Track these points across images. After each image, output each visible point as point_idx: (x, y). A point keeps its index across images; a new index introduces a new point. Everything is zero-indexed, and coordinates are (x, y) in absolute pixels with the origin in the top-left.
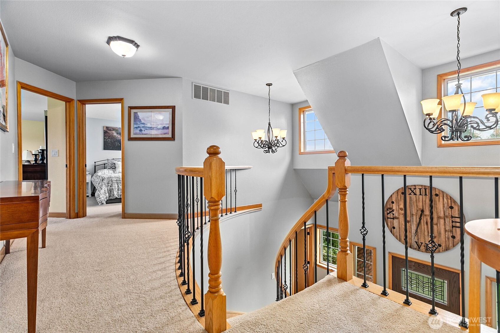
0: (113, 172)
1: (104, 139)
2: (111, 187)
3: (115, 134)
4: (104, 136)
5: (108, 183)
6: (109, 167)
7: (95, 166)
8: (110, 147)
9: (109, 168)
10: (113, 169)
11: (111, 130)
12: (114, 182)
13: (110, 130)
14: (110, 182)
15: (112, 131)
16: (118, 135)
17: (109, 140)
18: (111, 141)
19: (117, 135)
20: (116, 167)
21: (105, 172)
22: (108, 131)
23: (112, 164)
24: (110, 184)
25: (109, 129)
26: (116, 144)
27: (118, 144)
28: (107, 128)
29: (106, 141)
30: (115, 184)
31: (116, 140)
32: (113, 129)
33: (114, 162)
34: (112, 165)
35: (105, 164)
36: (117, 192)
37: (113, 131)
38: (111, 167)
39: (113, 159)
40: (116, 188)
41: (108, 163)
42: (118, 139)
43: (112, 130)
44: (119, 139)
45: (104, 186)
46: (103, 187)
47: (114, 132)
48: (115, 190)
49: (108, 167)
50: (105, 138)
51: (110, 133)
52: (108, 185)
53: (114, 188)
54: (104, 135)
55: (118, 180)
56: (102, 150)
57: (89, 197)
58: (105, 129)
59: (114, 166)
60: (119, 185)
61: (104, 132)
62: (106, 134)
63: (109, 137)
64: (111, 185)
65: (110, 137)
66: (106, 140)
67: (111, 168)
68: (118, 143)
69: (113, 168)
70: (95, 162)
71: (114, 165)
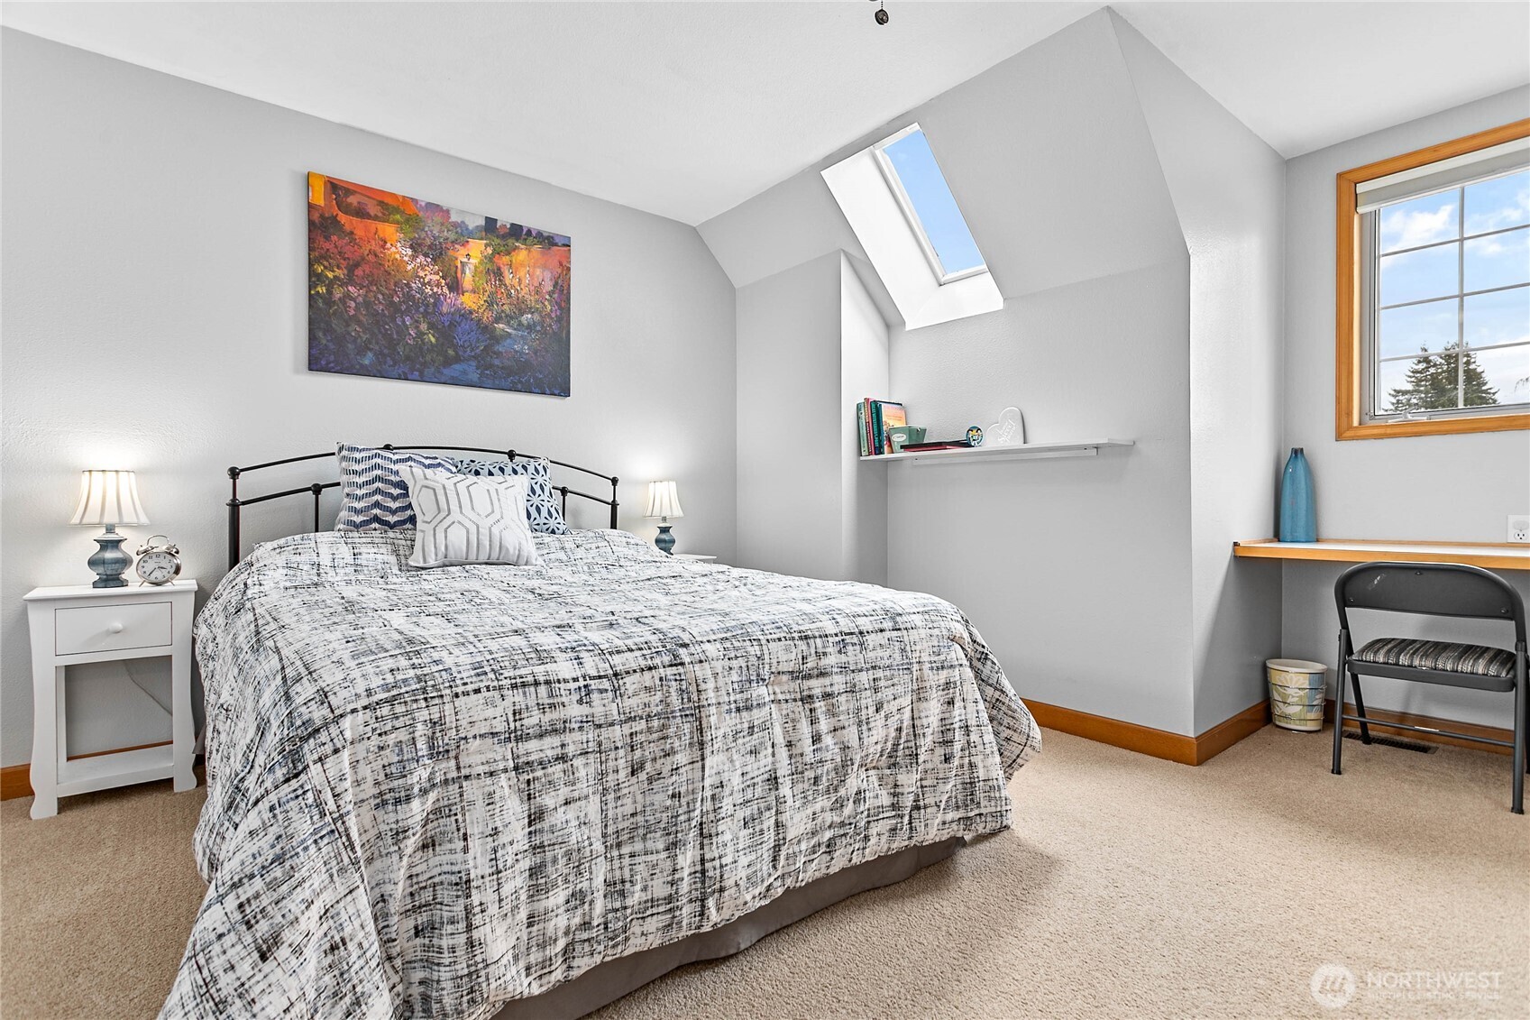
0: (393, 559)
1: (314, 278)
2: (428, 845)
3: (399, 251)
4: (316, 255)
5: (390, 798)
6: (357, 512)
7: (235, 506)
8: (362, 351)
9: (357, 526)
10: (392, 526)
11: (368, 216)
12: (476, 755)
13: (361, 213)
14: (420, 775)
15: (376, 218)
16: (421, 259)
17: (348, 296)
18: (367, 304)
19: (414, 257)
20: (417, 511)
21: (325, 560)
22: (343, 218)
23: (378, 491)
24: (417, 810)
25: (353, 200)
26: (402, 331)
27: (421, 334)
28: (336, 188)
29: (329, 301)
30: (490, 800)
31: (409, 297)
32: (381, 203)
33: (395, 468)
34: (378, 497)
35: (317, 489)
36: (523, 915)
37: (380, 226)
38: (376, 511)
39: (387, 447)
40: (507, 856)
41: (344, 479)
42: (421, 291)
43: (373, 209)
44: (428, 290)
45: (313, 864)
46: (293, 905)
47: (388, 230)
48: (490, 897)
49: (344, 514)
50: (320, 269)
51: (359, 233)
52: (389, 818)
53: (477, 862)
54: (311, 249)
55: (532, 720)
56: (297, 371)
57: (177, 788)
58: (320, 200)
59: (394, 505)
60: (548, 800)
61: (311, 224)
62: (327, 238)
63: (352, 268)
64: (437, 812)
65: (357, 265)
66: (329, 292)
67: (376, 519)
68: (424, 327)
69: (392, 519)
70: (234, 473)
71: (395, 498)
